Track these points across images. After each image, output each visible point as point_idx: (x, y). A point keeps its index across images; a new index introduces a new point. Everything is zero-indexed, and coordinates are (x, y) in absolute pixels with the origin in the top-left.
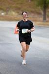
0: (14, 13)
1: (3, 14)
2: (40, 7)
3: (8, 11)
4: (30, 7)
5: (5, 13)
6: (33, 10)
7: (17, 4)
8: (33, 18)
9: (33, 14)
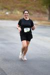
0: (18, 12)
1: (7, 13)
2: (45, 6)
3: (13, 10)
4: (35, 6)
5: (10, 12)
6: (39, 9)
7: (22, 3)
8: (39, 17)
9: (38, 13)
